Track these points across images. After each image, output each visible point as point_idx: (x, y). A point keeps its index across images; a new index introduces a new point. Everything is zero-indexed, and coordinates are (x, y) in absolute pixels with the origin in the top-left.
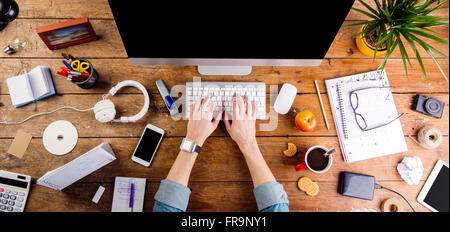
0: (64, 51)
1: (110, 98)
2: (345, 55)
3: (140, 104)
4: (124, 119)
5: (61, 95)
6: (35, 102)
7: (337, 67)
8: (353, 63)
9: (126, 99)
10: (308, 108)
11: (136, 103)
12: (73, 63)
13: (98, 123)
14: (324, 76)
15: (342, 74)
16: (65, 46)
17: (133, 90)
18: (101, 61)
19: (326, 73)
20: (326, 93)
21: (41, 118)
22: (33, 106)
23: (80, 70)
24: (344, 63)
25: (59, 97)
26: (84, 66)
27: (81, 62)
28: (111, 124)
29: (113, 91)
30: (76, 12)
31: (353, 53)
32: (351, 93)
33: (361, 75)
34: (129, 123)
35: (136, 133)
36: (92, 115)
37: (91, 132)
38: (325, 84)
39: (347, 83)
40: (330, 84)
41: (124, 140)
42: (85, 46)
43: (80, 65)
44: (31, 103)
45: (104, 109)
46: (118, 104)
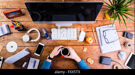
0: (12, 19)
1: (28, 34)
2: (102, 19)
3: (37, 36)
4: (32, 41)
5: (12, 33)
6: (4, 35)
7: (99, 23)
8: (104, 22)
9: (33, 34)
10: (90, 36)
11: (36, 36)
12: (15, 23)
13: (24, 42)
14: (95, 26)
15: (101, 25)
16: (13, 18)
17: (35, 31)
18: (24, 22)
19: (96, 25)
20: (96, 32)
21: (6, 41)
22: (3, 37)
23: (18, 25)
24: (102, 22)
25: (11, 34)
26: (19, 24)
27: (18, 23)
28: (28, 42)
29: (28, 32)
30: (16, 7)
31: (104, 19)
32: (104, 32)
33: (107, 26)
34: (34, 42)
35: (36, 45)
36: (22, 39)
37: (22, 45)
38: (95, 29)
39: (102, 28)
40: (97, 28)
41: (32, 47)
42: (19, 17)
43: (18, 24)
44: (2, 36)
45: (26, 37)
46: (30, 36)
